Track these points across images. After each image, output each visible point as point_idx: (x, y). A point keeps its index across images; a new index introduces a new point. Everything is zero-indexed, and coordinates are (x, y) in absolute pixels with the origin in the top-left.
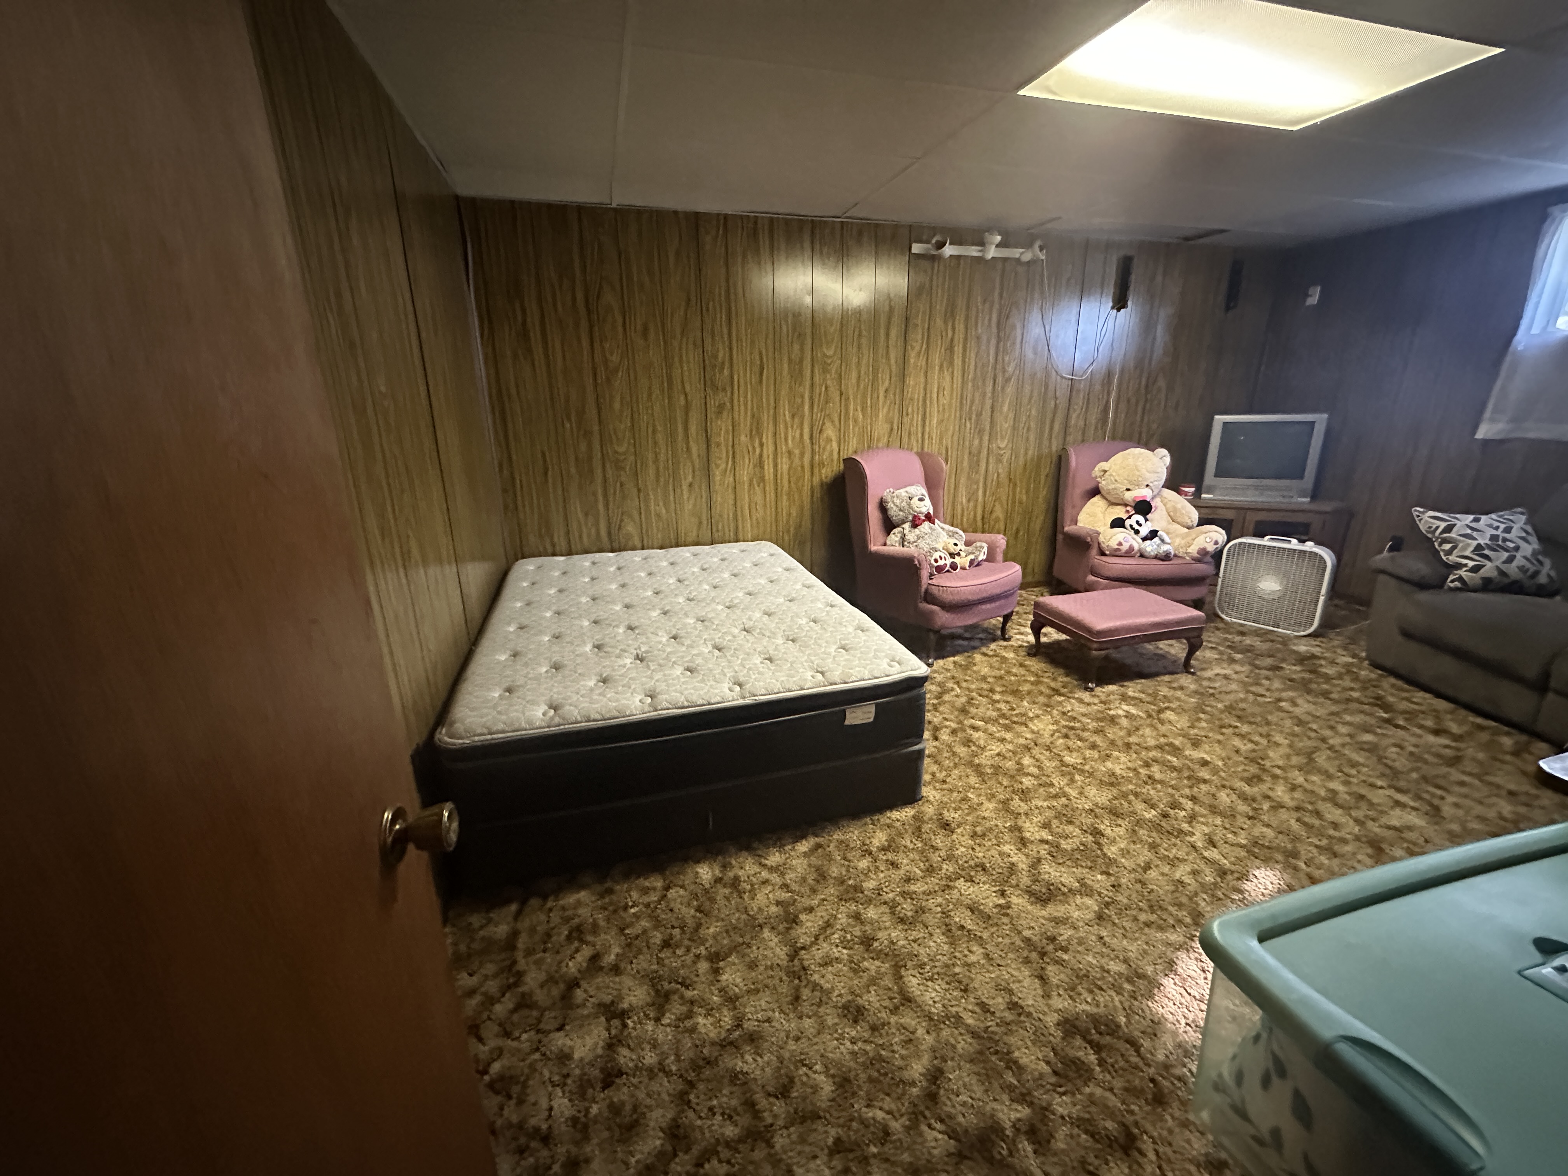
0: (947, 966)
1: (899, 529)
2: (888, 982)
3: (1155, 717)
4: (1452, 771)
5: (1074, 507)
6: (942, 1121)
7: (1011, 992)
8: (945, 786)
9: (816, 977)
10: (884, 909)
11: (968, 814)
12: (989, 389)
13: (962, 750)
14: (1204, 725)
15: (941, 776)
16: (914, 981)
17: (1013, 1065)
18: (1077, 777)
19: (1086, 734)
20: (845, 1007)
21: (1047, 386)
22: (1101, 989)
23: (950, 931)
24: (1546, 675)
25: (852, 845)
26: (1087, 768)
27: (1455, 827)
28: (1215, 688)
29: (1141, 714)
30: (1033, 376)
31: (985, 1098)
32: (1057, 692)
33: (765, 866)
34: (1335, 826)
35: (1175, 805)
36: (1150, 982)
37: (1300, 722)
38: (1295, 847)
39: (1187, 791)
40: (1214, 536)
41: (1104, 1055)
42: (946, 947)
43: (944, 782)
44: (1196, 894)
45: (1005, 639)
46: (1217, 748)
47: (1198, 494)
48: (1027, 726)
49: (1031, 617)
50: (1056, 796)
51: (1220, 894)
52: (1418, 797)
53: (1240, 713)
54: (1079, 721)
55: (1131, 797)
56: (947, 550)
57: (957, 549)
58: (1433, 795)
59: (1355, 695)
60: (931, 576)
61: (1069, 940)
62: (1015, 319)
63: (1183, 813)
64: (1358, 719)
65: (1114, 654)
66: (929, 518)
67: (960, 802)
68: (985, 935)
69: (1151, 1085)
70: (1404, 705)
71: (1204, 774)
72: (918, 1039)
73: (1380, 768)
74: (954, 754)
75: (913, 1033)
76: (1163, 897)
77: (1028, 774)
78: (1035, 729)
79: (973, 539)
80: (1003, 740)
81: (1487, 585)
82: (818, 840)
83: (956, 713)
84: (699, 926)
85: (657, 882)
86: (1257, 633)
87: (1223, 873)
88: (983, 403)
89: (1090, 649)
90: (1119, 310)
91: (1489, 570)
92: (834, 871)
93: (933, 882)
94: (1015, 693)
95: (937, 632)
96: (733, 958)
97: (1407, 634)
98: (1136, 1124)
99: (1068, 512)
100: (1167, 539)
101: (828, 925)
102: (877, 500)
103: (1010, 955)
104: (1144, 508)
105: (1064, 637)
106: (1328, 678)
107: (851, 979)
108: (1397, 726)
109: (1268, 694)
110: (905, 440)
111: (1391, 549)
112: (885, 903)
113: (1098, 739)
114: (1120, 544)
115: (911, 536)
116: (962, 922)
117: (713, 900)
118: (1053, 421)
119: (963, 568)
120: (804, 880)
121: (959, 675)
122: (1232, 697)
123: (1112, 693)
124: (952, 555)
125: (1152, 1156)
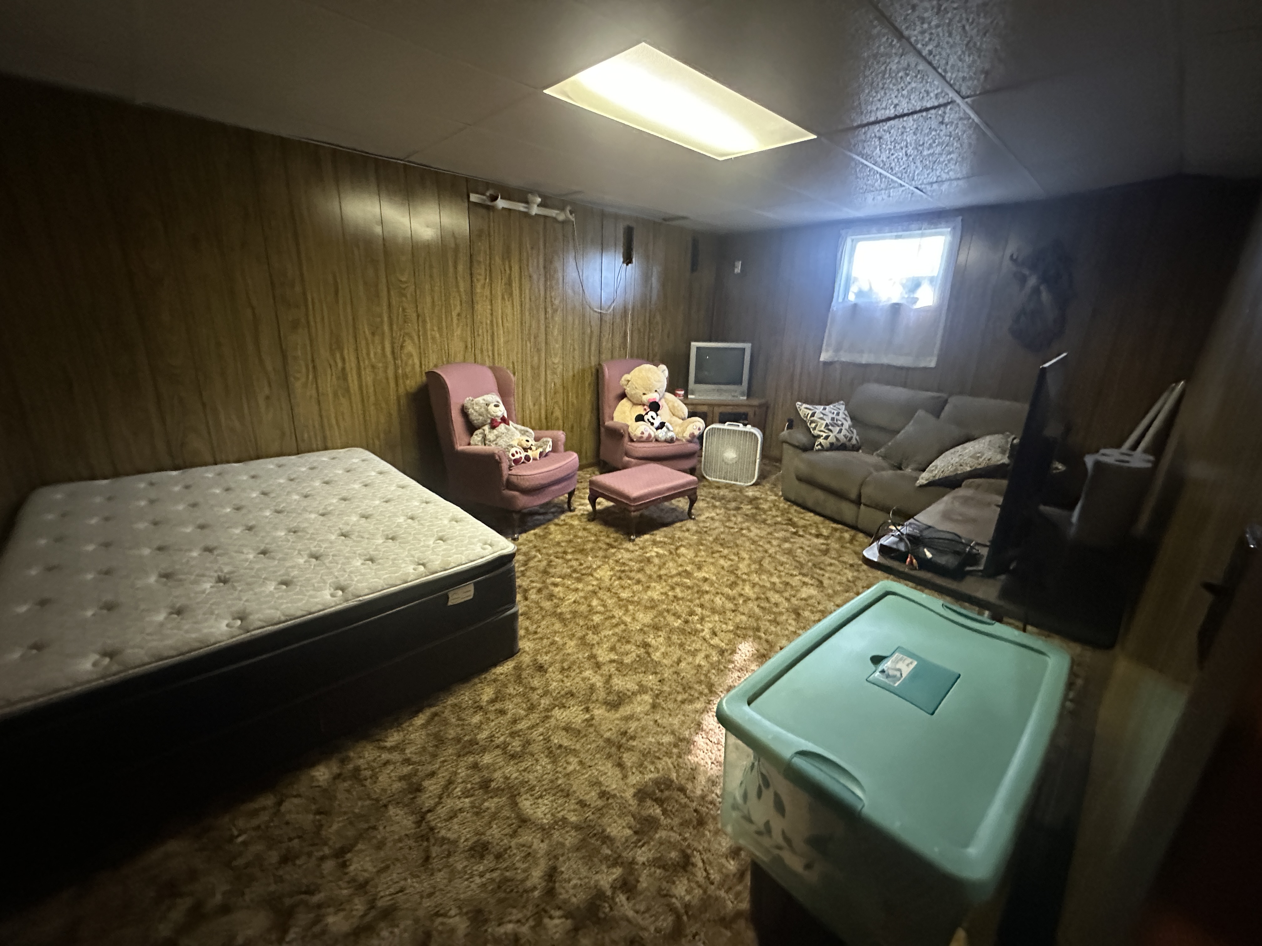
0: (552, 781)
1: (480, 431)
2: (506, 813)
3: (674, 553)
4: (826, 558)
5: (610, 407)
6: (559, 908)
7: (599, 784)
8: (536, 636)
9: (443, 833)
10: (498, 752)
11: (557, 654)
12: (542, 316)
13: (547, 605)
14: (703, 553)
15: (532, 628)
16: (527, 803)
17: (607, 839)
18: (631, 607)
19: (632, 574)
20: (472, 849)
21: (584, 316)
22: (659, 758)
23: (551, 752)
24: (860, 496)
25: (464, 706)
26: (636, 598)
27: (830, 591)
28: (707, 527)
29: (665, 552)
30: (574, 308)
31: (590, 874)
32: (610, 546)
33: (384, 748)
34: (776, 605)
35: (692, 613)
36: (688, 742)
37: (754, 542)
38: (758, 624)
39: (697, 601)
40: (698, 424)
41: (665, 806)
42: (549, 767)
43: (536, 633)
44: (709, 671)
45: (571, 511)
46: (712, 568)
47: (686, 395)
48: (592, 575)
49: (588, 491)
50: (617, 625)
51: (722, 667)
52: (812, 577)
53: (722, 542)
54: (628, 565)
55: (666, 614)
56: (521, 446)
57: (529, 444)
58: (819, 575)
59: (779, 519)
60: (510, 467)
61: (635, 731)
62: (558, 265)
63: (697, 618)
64: (781, 534)
65: (646, 512)
66: (504, 420)
67: (549, 646)
68: (578, 747)
69: (695, 814)
70: (802, 523)
71: (706, 587)
72: (535, 850)
73: (794, 563)
74: (542, 608)
75: (530, 847)
76: (690, 680)
77: (597, 612)
78: (598, 576)
79: (540, 435)
80: (577, 590)
81: (832, 447)
82: (433, 710)
83: (540, 575)
84: (320, 826)
85: (268, 801)
86: (727, 486)
87: (722, 652)
88: (539, 327)
89: (630, 512)
90: (627, 265)
91: (832, 439)
92: (452, 733)
93: (535, 717)
94: (582, 551)
95: (519, 512)
96: (360, 846)
97: (800, 479)
98: (689, 846)
99: (607, 411)
100: (671, 428)
101: (450, 782)
102: (459, 407)
103: (598, 756)
104: (655, 407)
105: (611, 504)
106: (765, 511)
107: (474, 822)
108: (800, 536)
109: (735, 526)
110: (479, 357)
111: (788, 428)
112: (498, 747)
113: (640, 576)
114: (643, 433)
115: (491, 436)
116: (561, 742)
117: (333, 798)
118: (590, 345)
119: (535, 459)
120: (424, 749)
121: (539, 543)
122: (717, 531)
123: (647, 540)
124: (525, 450)
125: (700, 864)
